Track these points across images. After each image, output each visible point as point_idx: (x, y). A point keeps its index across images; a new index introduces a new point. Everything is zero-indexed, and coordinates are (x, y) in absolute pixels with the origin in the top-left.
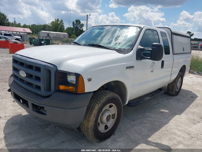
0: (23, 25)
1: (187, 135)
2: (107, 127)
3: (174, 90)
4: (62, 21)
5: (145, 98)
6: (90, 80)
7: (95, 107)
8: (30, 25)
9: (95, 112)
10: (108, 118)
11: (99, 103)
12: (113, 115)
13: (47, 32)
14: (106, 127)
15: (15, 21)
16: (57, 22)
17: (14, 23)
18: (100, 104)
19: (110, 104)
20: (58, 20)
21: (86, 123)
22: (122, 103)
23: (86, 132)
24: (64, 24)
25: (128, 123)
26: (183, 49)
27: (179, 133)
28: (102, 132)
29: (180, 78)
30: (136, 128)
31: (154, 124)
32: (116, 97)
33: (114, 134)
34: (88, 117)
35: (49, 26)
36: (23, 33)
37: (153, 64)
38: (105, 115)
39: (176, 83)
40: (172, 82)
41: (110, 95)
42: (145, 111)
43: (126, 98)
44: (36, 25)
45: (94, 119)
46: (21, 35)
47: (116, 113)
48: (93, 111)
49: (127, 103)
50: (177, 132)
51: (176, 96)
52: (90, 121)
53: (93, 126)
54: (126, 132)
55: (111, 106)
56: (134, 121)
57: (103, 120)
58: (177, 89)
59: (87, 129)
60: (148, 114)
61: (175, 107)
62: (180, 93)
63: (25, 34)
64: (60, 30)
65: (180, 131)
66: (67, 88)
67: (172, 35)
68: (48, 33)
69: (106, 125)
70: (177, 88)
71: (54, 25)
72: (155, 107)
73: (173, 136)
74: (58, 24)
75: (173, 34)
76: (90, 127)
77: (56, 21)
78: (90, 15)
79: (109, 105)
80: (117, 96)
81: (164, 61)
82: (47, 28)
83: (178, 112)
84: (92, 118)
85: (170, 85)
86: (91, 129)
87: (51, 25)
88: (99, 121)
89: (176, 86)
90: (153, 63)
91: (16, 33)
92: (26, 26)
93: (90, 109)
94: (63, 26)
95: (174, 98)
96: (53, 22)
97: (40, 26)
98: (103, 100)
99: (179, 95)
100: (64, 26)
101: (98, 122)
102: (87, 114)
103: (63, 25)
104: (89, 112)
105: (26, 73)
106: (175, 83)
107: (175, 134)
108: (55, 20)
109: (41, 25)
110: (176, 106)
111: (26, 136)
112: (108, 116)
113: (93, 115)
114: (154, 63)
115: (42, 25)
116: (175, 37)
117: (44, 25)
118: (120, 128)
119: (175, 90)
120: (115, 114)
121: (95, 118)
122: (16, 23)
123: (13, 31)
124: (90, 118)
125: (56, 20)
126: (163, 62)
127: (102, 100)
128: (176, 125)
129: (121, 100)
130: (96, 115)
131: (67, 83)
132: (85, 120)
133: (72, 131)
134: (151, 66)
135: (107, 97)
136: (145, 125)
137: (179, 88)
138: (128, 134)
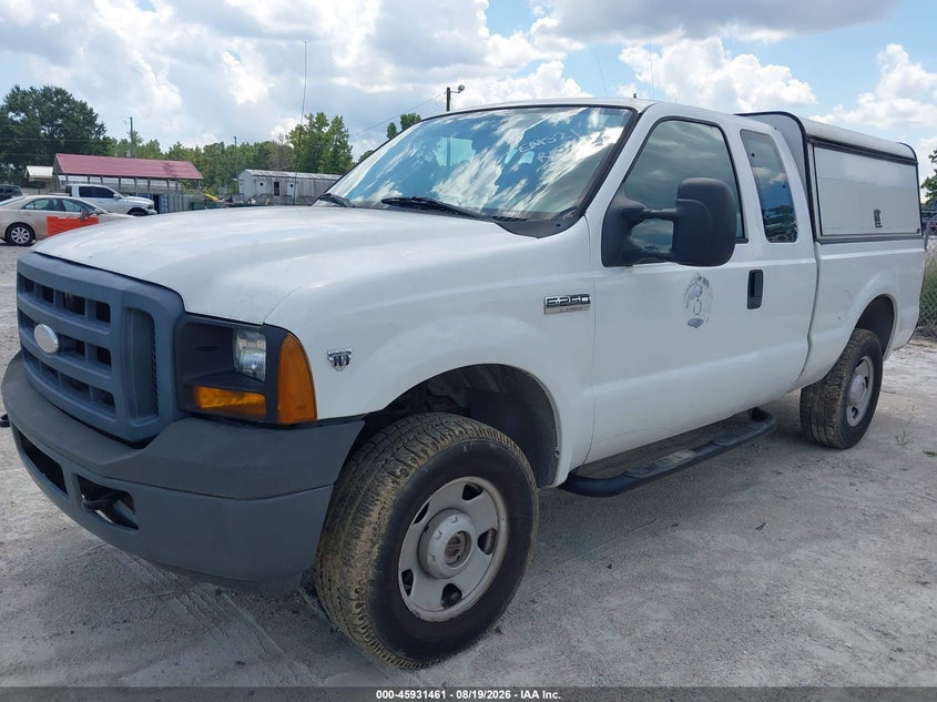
0: (168, 151)
1: (872, 638)
2: (454, 596)
3: (834, 420)
4: (338, 122)
5: (670, 457)
6: (340, 360)
7: (378, 495)
8: (202, 147)
9: (379, 514)
10: (457, 551)
11: (398, 473)
12: (490, 535)
13: (271, 173)
14: (451, 594)
15: (133, 134)
16: (319, 129)
17: (129, 140)
18: (403, 481)
19: (467, 479)
20: (321, 120)
21: (337, 571)
22: (531, 478)
23: (340, 616)
24: (348, 136)
25: (576, 580)
26: (877, 219)
27: (835, 629)
28: (426, 615)
29: (865, 358)
30: (614, 602)
31: (713, 581)
32: (492, 446)
33: (498, 631)
34: (347, 544)
35: (282, 150)
36: (164, 184)
37: (698, 288)
38: (436, 534)
39: (844, 384)
40: (824, 381)
41: (463, 431)
42: (675, 521)
43: (558, 452)
44: (226, 147)
45: (376, 550)
46: (157, 193)
47: (504, 524)
48: (365, 512)
49: (561, 477)
50: (823, 621)
51: (847, 448)
52: (352, 562)
53: (370, 589)
54: (558, 623)
55: (470, 492)
56: (610, 567)
57: (430, 558)
58: (850, 413)
59: (342, 598)
60: (687, 535)
61: (836, 504)
62: (872, 434)
63: (172, 185)
64: (334, 164)
65: (838, 617)
66: (234, 401)
67: (810, 147)
68: (274, 180)
69: (448, 582)
70: (854, 409)
71: (304, 141)
72: (730, 501)
73: (802, 641)
74: (320, 138)
75: (813, 141)
76: (356, 591)
77: (312, 125)
78: (461, 89)
79: (457, 485)
80: (500, 439)
81: (761, 272)
82: (274, 157)
83: (845, 524)
84: (365, 547)
85: (812, 395)
86: (358, 599)
87: (292, 146)
88: (406, 561)
89: (846, 398)
90: (700, 283)
91: (131, 182)
92: (181, 151)
93: (357, 503)
94: (344, 146)
95: (833, 457)
96: (300, 128)
97: (245, 148)
98: (420, 457)
99: (863, 442)
100: (349, 144)
101: (402, 567)
102: (344, 526)
103: (346, 143)
104: (350, 518)
105: (59, 336)
106: (840, 386)
107: (811, 632)
108: (306, 122)
109: (248, 144)
110: (838, 496)
111: (72, 632)
112: (455, 541)
113: (366, 533)
114: (706, 282)
115: (252, 144)
116: (822, 156)
117: (261, 146)
118: (533, 601)
119: (836, 419)
120: (495, 532)
121: (377, 546)
122: (140, 141)
123: (120, 177)
124: (352, 546)
125: (311, 118)
126: (755, 279)
127: (413, 460)
128: (826, 588)
129: (525, 463)
130: (383, 530)
131: (235, 378)
132: (333, 555)
133: (294, 612)
134: (691, 298)
135: (445, 443)
136: (665, 586)
137: (862, 410)
138: (566, 630)
